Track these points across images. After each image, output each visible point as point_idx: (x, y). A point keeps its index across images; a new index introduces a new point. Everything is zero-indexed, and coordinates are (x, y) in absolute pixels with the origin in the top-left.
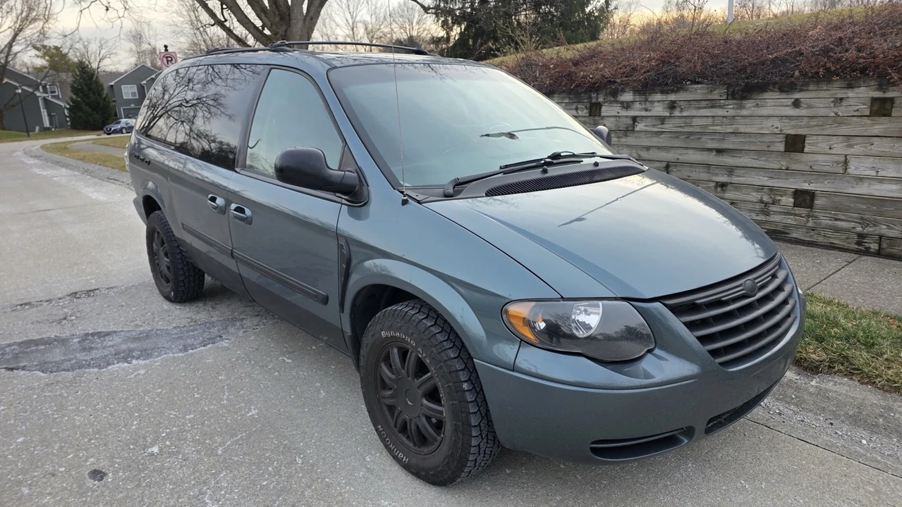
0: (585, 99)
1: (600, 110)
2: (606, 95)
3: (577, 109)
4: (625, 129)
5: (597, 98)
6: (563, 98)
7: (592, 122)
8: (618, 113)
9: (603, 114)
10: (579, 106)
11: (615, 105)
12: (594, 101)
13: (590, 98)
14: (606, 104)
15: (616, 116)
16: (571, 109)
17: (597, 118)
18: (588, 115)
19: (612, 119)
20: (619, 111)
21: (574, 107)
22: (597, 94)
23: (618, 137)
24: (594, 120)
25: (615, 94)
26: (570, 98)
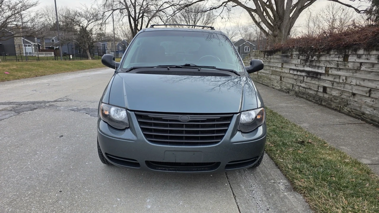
0: (343, 53)
1: (348, 58)
2: (352, 51)
3: (339, 57)
4: (356, 69)
5: (348, 52)
6: (335, 52)
7: (344, 64)
8: (355, 60)
9: (349, 60)
10: (340, 56)
11: (354, 56)
12: (347, 53)
13: (346, 52)
14: (351, 55)
15: (354, 62)
16: (337, 58)
17: (346, 62)
18: (343, 60)
19: (352, 63)
20: (356, 59)
21: (338, 56)
22: (349, 50)
23: (353, 73)
24: (345, 63)
25: (356, 50)
26: (338, 52)
